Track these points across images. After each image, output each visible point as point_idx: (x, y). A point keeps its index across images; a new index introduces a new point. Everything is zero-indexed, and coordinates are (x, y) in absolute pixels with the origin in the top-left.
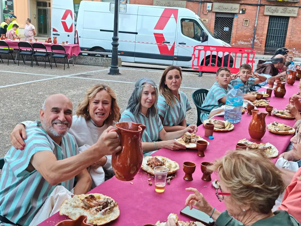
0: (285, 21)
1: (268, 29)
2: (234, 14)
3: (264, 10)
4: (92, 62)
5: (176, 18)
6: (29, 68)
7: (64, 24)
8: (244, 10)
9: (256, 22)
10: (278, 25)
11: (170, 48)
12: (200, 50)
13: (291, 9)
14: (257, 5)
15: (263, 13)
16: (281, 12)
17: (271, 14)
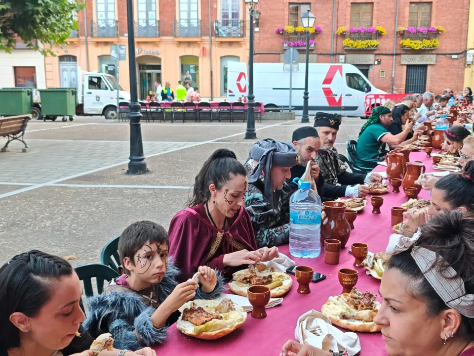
0: (423, 70)
1: (406, 79)
2: (369, 65)
3: (400, 59)
4: (272, 117)
5: (341, 73)
6: (229, 123)
7: (239, 85)
8: (379, 60)
9: (393, 72)
10: (416, 74)
11: (337, 99)
12: (371, 99)
13: (428, 56)
14: (393, 55)
15: (400, 62)
16: (419, 61)
17: (408, 63)
